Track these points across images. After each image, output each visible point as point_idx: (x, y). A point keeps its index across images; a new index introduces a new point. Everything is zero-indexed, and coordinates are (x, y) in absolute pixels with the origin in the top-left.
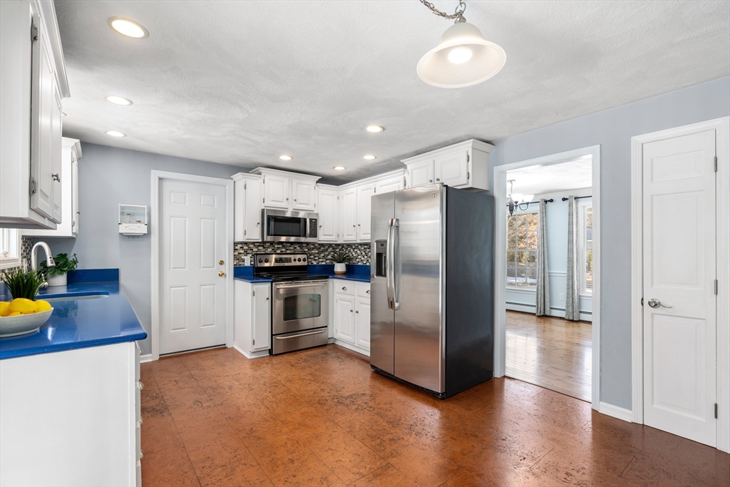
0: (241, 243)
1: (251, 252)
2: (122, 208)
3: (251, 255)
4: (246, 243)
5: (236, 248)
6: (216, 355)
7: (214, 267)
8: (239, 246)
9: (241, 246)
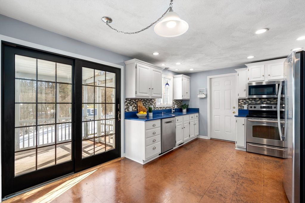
0: (242, 99)
1: (247, 103)
2: (200, 90)
3: (247, 105)
4: (245, 99)
5: (240, 101)
6: (227, 144)
7: (231, 109)
8: (241, 100)
9: (242, 100)
